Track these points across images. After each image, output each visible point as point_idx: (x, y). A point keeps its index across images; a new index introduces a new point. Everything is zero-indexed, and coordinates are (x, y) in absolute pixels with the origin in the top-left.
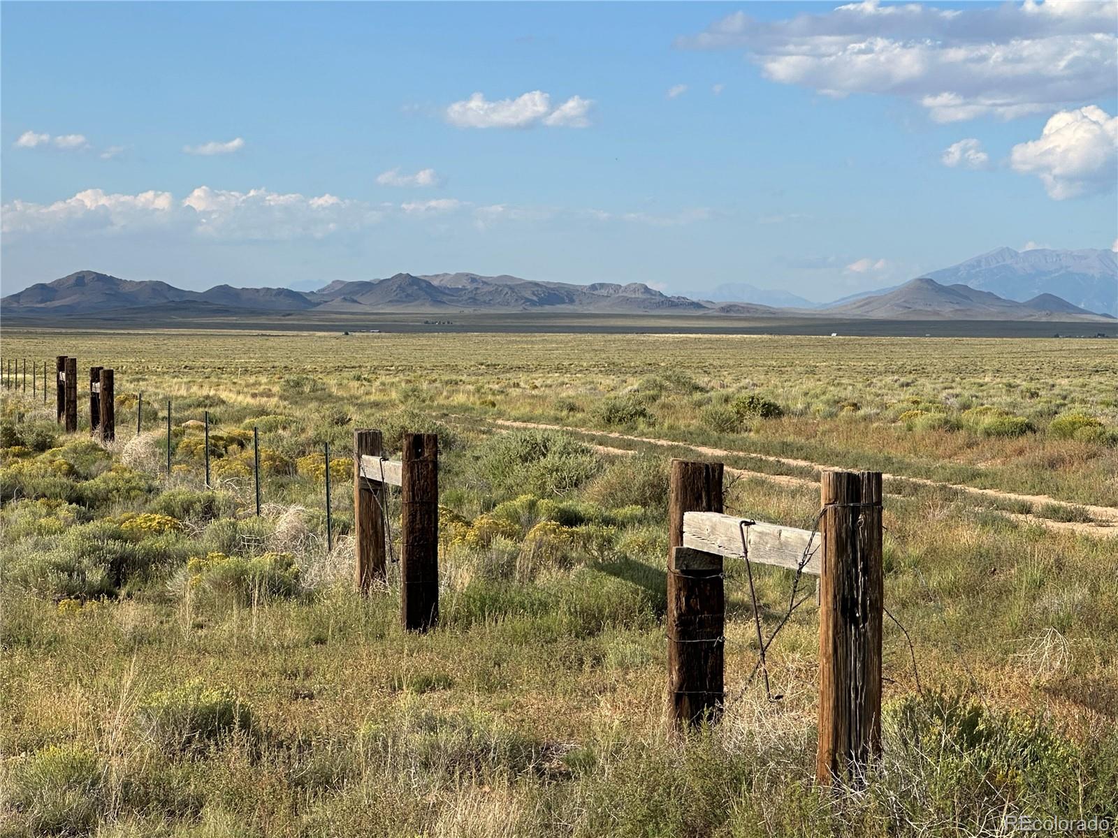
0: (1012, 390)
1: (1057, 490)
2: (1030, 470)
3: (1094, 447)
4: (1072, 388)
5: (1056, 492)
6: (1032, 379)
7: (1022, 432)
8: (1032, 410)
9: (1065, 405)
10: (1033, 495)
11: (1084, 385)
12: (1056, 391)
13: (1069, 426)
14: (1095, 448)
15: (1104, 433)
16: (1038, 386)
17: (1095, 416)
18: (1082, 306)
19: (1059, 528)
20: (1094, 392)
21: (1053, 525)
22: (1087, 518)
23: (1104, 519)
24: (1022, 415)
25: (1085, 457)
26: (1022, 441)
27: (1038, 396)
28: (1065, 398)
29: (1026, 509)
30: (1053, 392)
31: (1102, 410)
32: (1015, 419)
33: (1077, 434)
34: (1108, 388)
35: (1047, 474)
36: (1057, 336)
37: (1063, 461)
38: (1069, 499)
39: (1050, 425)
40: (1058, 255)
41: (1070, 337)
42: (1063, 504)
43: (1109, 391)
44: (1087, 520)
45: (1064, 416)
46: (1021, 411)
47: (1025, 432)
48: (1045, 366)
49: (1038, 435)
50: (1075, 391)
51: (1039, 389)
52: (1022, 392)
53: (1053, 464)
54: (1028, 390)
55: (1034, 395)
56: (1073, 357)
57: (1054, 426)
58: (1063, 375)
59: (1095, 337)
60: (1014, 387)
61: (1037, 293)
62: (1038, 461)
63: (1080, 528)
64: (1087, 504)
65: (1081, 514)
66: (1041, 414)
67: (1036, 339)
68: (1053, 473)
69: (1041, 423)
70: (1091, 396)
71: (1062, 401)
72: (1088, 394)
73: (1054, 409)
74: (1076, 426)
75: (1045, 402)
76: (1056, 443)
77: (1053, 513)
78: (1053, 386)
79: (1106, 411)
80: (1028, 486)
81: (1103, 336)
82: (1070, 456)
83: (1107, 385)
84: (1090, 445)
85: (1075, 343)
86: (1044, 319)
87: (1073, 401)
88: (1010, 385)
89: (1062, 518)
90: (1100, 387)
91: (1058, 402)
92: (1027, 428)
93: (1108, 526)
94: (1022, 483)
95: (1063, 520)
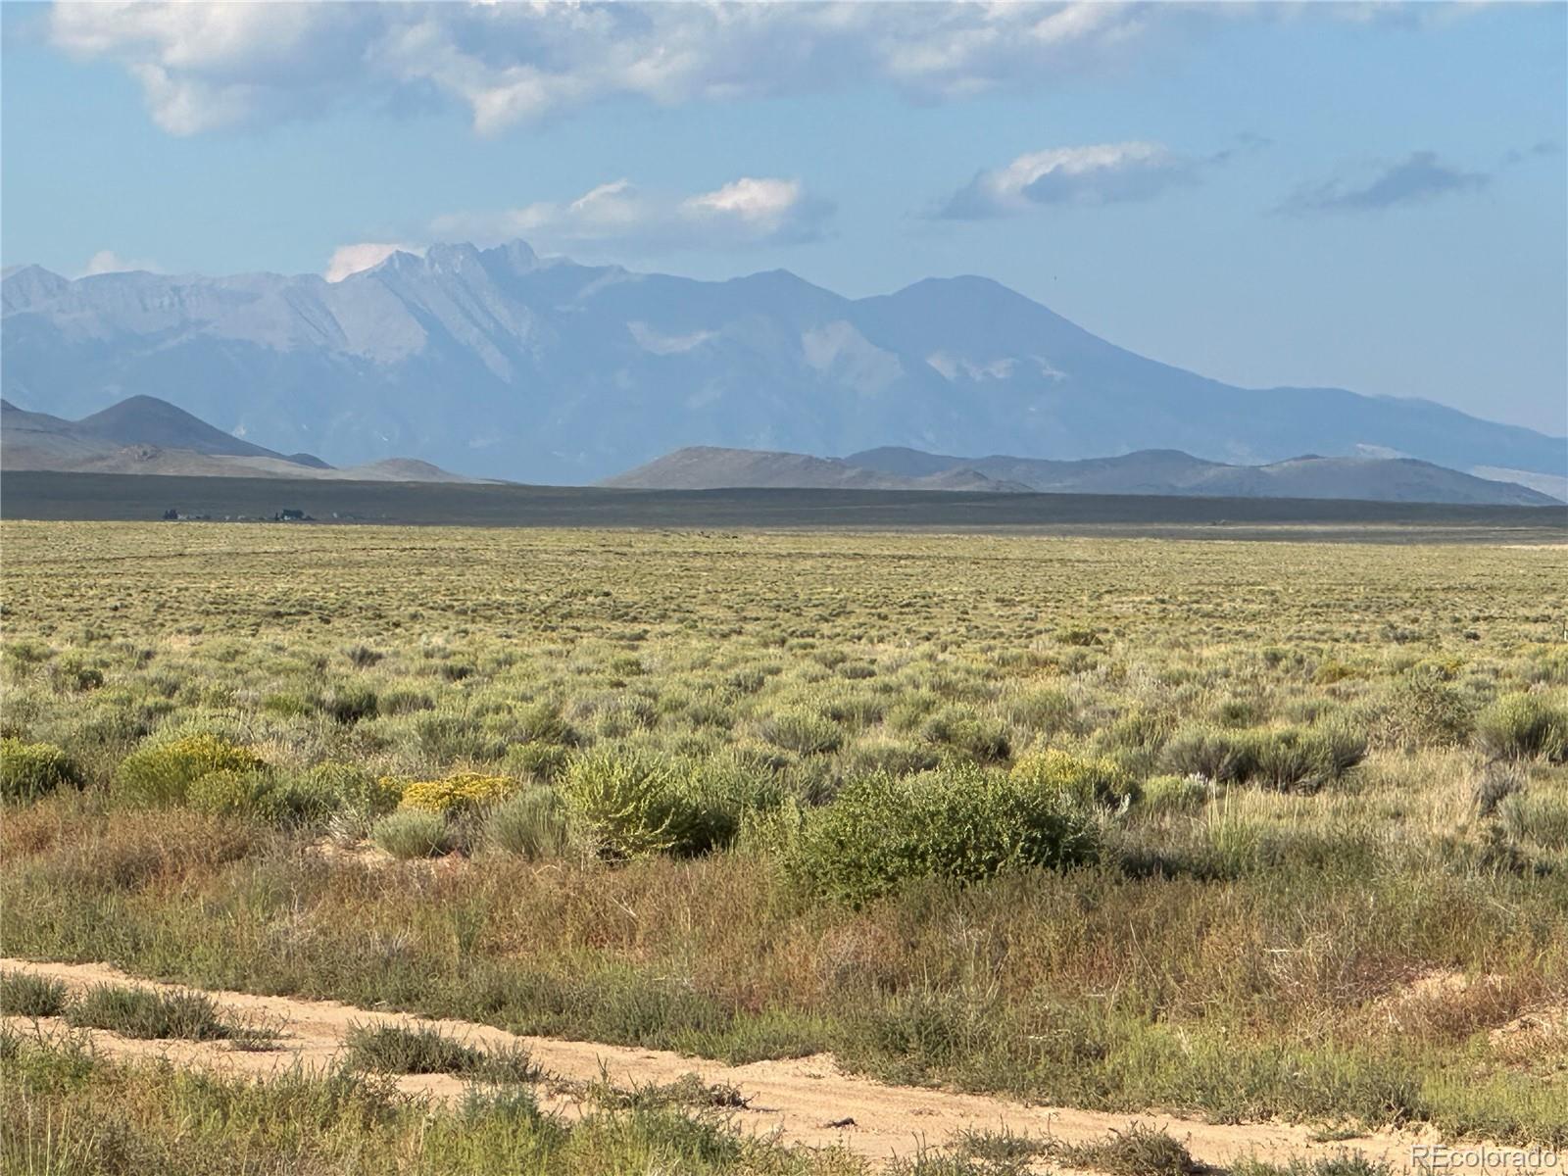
0: (33, 665)
1: (136, 948)
2: (63, 893)
3: (238, 829)
4: (197, 662)
5: (131, 954)
6: (90, 637)
7: (47, 786)
8: (76, 724)
9: (167, 709)
10: (69, 962)
11: (231, 655)
12: (153, 670)
13: (175, 770)
14: (243, 833)
15: (271, 788)
16: (106, 656)
17: (248, 741)
18: (240, 433)
19: (129, 1056)
20: (255, 673)
21: (113, 1046)
22: (211, 1027)
23: (257, 1028)
24: (47, 738)
25: (215, 855)
26: (45, 812)
27: (99, 683)
28: (171, 689)
29: (44, 1003)
30: (145, 673)
31: (269, 724)
32: (26, 750)
33: (197, 790)
34: (295, 662)
35: (110, 906)
36: (171, 516)
37: (156, 867)
38: (166, 974)
39: (122, 765)
40: (176, 290)
41: (207, 519)
42: (148, 986)
43: (294, 670)
44: (210, 1031)
45: (164, 742)
46: (47, 728)
47: (53, 784)
48: (136, 598)
49: (89, 792)
50: (203, 669)
51: (105, 665)
52: (56, 672)
53: (128, 874)
54: (74, 667)
55: (89, 680)
56: (214, 576)
57: (133, 768)
58: (184, 624)
59: (277, 520)
60: (38, 659)
61: (116, 393)
62: (86, 868)
63: (187, 1054)
64: (214, 988)
65: (196, 1017)
66: (99, 735)
67: (113, 524)
68: (129, 902)
69: (98, 762)
70: (247, 684)
71: (162, 700)
72: (239, 681)
73: (138, 721)
74: (195, 769)
75: (115, 702)
76: (137, 816)
77: (117, 1012)
78: (148, 655)
79: (282, 725)
80: (58, 937)
81: (297, 516)
82: (176, 853)
83: (293, 655)
84: (230, 824)
85: (222, 536)
86: (136, 469)
87: (192, 700)
88: (27, 654)
89: (143, 1027)
90: (273, 659)
91: (150, 701)
92: (61, 774)
93: (268, 1049)
94: (40, 930)
95: (144, 1033)
